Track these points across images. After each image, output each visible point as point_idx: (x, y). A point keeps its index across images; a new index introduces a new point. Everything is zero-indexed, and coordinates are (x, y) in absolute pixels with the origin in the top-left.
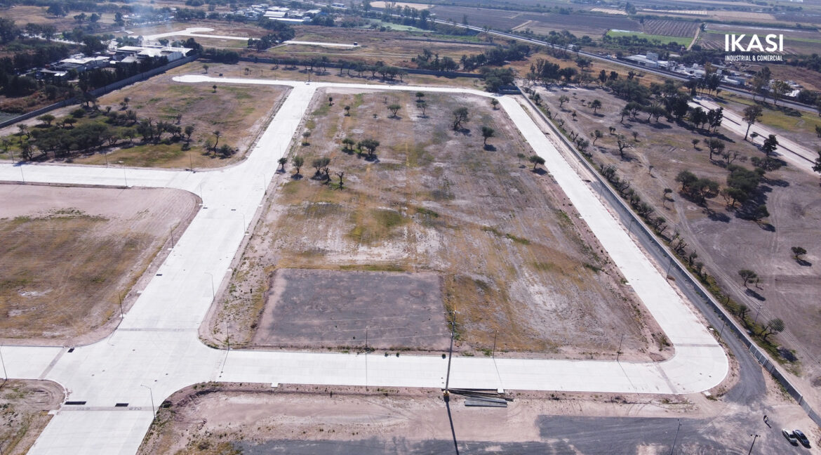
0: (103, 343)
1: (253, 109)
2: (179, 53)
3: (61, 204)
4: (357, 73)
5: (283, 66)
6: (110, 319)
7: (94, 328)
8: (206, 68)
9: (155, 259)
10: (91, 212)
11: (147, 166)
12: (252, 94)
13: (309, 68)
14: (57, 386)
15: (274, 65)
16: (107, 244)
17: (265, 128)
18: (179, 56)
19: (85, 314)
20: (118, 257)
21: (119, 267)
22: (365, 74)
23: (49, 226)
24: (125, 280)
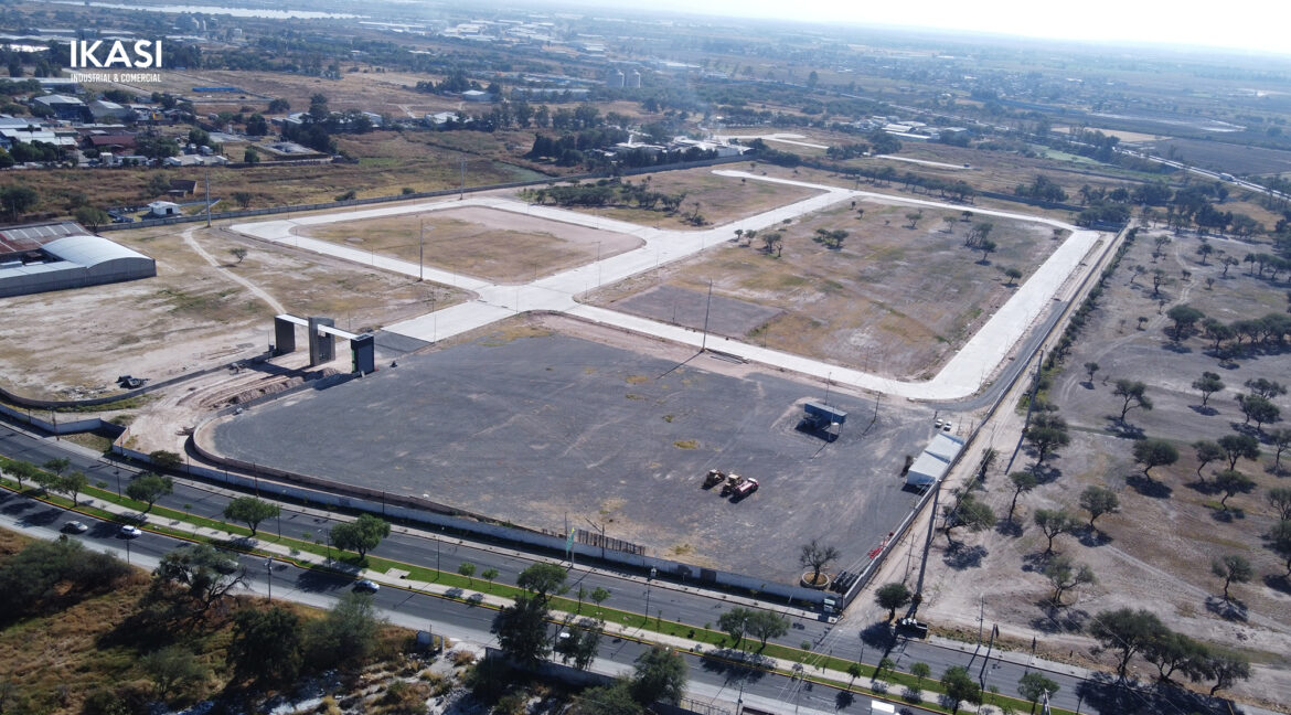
0: (516, 287)
1: (764, 201)
2: (736, 149)
3: (543, 229)
4: (924, 189)
5: (843, 175)
6: (526, 281)
7: (515, 281)
8: (753, 165)
9: (578, 265)
10: (559, 236)
11: (626, 221)
12: (777, 191)
13: (870, 179)
14: (478, 295)
15: (834, 173)
16: (558, 252)
17: (755, 215)
18: (734, 153)
19: (516, 276)
20: (557, 258)
21: (554, 263)
22: (933, 192)
23: (527, 237)
24: (550, 269)
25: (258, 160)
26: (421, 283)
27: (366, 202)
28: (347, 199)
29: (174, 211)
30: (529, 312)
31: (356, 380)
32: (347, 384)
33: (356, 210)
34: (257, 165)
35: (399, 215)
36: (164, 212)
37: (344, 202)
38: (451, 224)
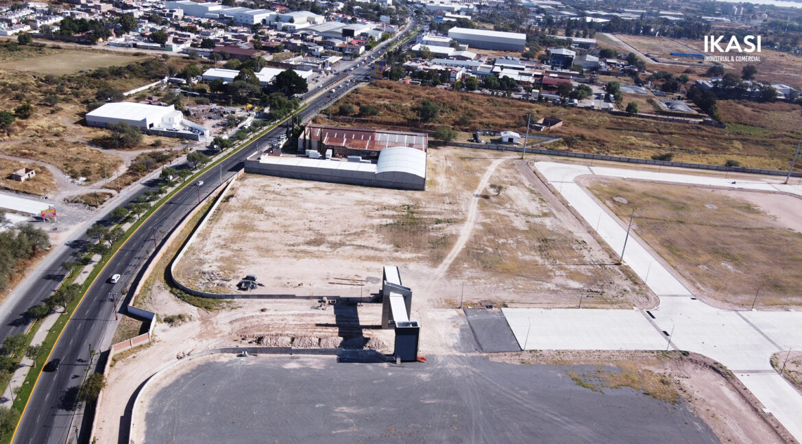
25: (636, 111)
26: (617, 268)
27: (681, 165)
28: (663, 160)
29: (514, 141)
30: (686, 353)
31: (385, 365)
32: (370, 366)
33: (659, 171)
34: (634, 116)
35: (695, 186)
36: (506, 140)
37: (658, 162)
38: (740, 208)
